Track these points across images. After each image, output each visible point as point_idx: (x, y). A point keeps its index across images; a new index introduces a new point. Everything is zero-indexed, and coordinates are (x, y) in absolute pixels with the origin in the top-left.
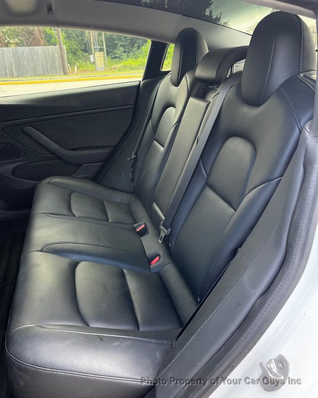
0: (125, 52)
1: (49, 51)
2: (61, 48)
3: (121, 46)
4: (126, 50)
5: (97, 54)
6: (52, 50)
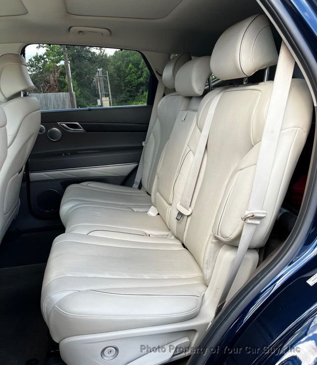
0: (131, 96)
1: (60, 96)
2: (71, 95)
3: (127, 92)
4: (132, 94)
5: (104, 99)
6: (63, 96)
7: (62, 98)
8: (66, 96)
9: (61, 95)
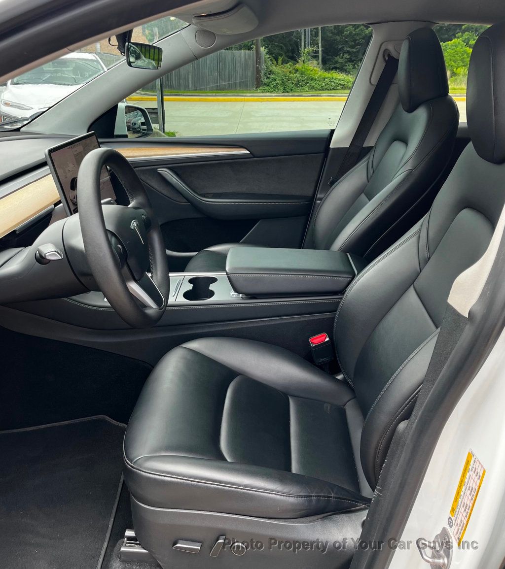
0: (350, 60)
2: (258, 55)
4: (353, 58)
7: (243, 59)
8: (250, 56)
9: (242, 55)
